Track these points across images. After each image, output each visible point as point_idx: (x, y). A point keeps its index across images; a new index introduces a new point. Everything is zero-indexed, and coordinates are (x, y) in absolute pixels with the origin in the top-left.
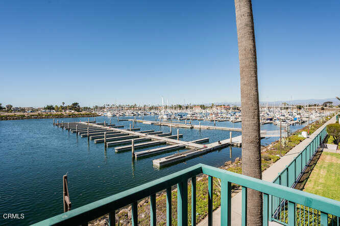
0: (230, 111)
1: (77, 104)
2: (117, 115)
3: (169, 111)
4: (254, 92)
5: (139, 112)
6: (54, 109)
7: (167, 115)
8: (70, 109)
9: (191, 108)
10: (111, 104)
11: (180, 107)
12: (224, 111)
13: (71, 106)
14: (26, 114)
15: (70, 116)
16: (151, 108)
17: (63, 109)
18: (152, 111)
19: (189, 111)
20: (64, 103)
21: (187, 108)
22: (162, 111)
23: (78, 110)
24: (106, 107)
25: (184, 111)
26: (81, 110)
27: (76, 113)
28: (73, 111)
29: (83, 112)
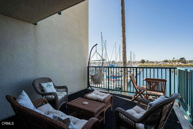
1: (183, 58)
6: (168, 62)
8: (179, 62)
13: (179, 60)
14: (154, 64)
15: (178, 66)
17: (174, 62)
20: (174, 58)
23: (185, 62)
26: (186, 62)
27: (183, 64)
28: (180, 63)
29: (189, 64)
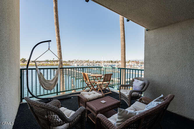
0: (139, 64)
2: (80, 65)
3: (106, 64)
4: (124, 56)
5: (91, 64)
6: (49, 61)
7: (105, 65)
8: (57, 62)
9: (118, 62)
10: (76, 60)
11: (112, 62)
12: (136, 64)
16: (97, 62)
17: (53, 62)
18: (97, 63)
19: (116, 64)
20: (54, 59)
21: (115, 62)
22: (102, 64)
24: (74, 61)
25: (114, 64)
